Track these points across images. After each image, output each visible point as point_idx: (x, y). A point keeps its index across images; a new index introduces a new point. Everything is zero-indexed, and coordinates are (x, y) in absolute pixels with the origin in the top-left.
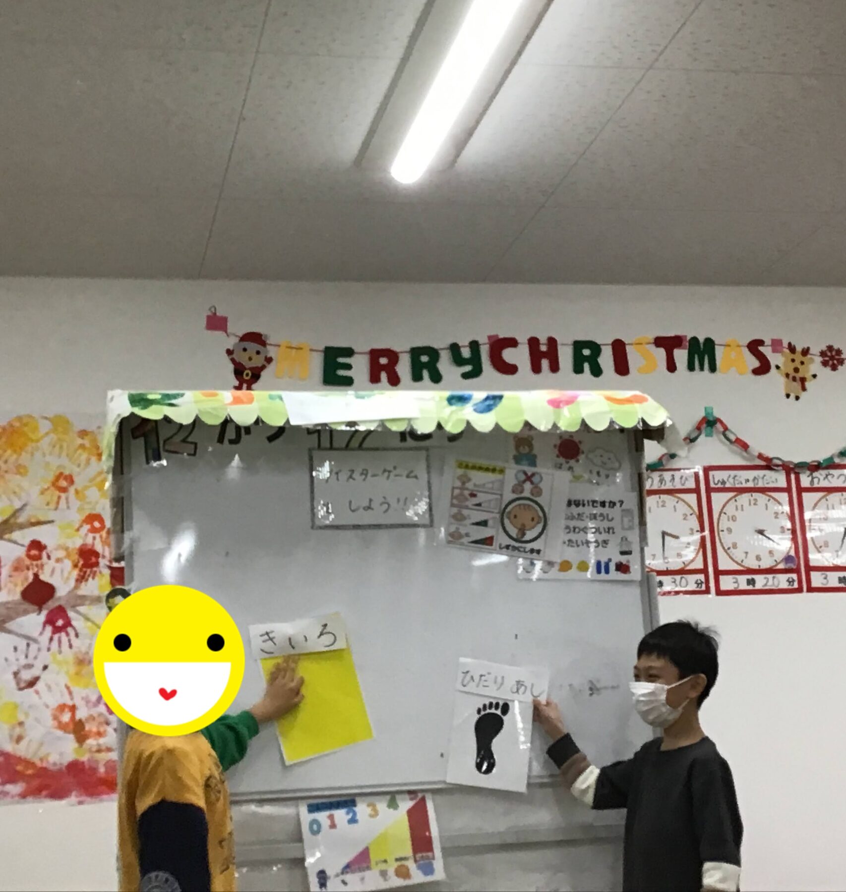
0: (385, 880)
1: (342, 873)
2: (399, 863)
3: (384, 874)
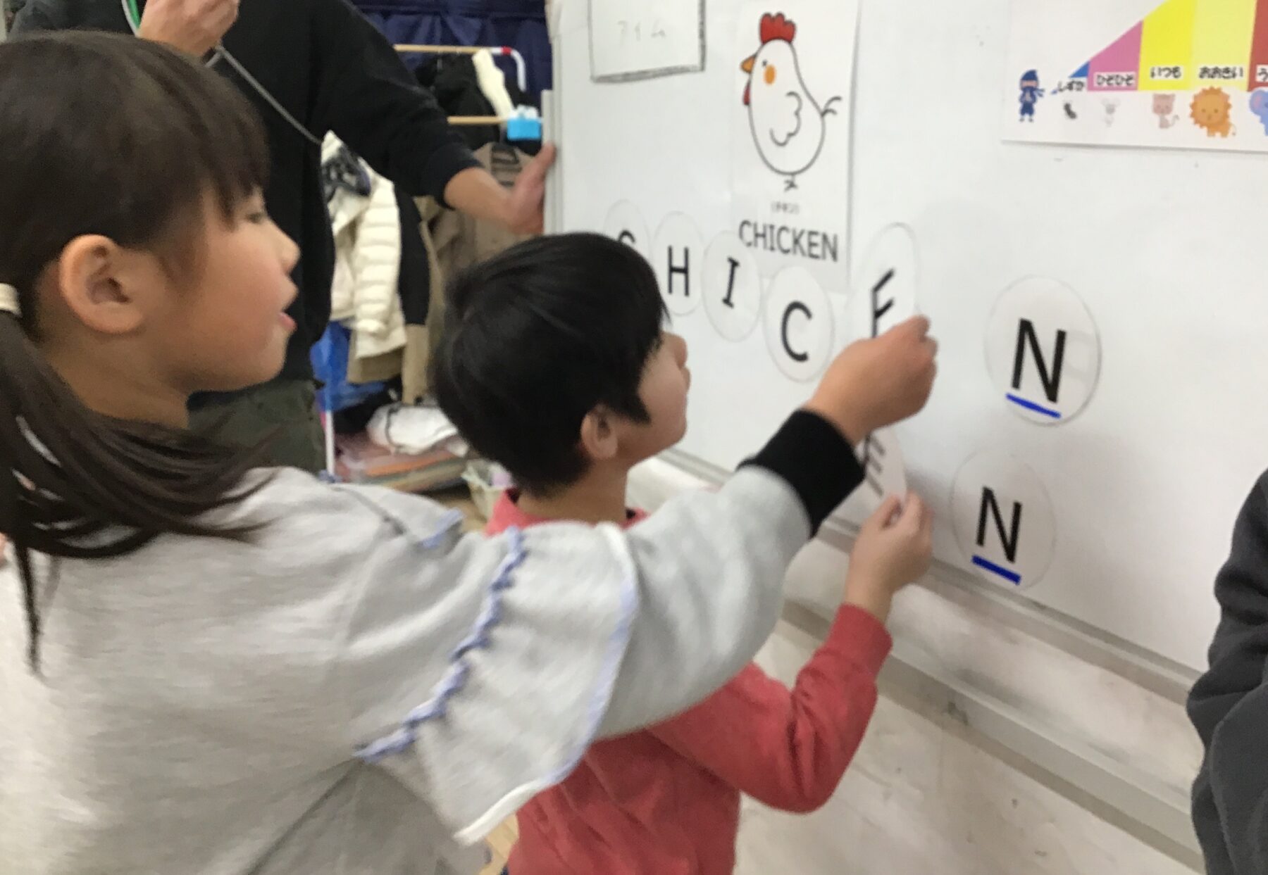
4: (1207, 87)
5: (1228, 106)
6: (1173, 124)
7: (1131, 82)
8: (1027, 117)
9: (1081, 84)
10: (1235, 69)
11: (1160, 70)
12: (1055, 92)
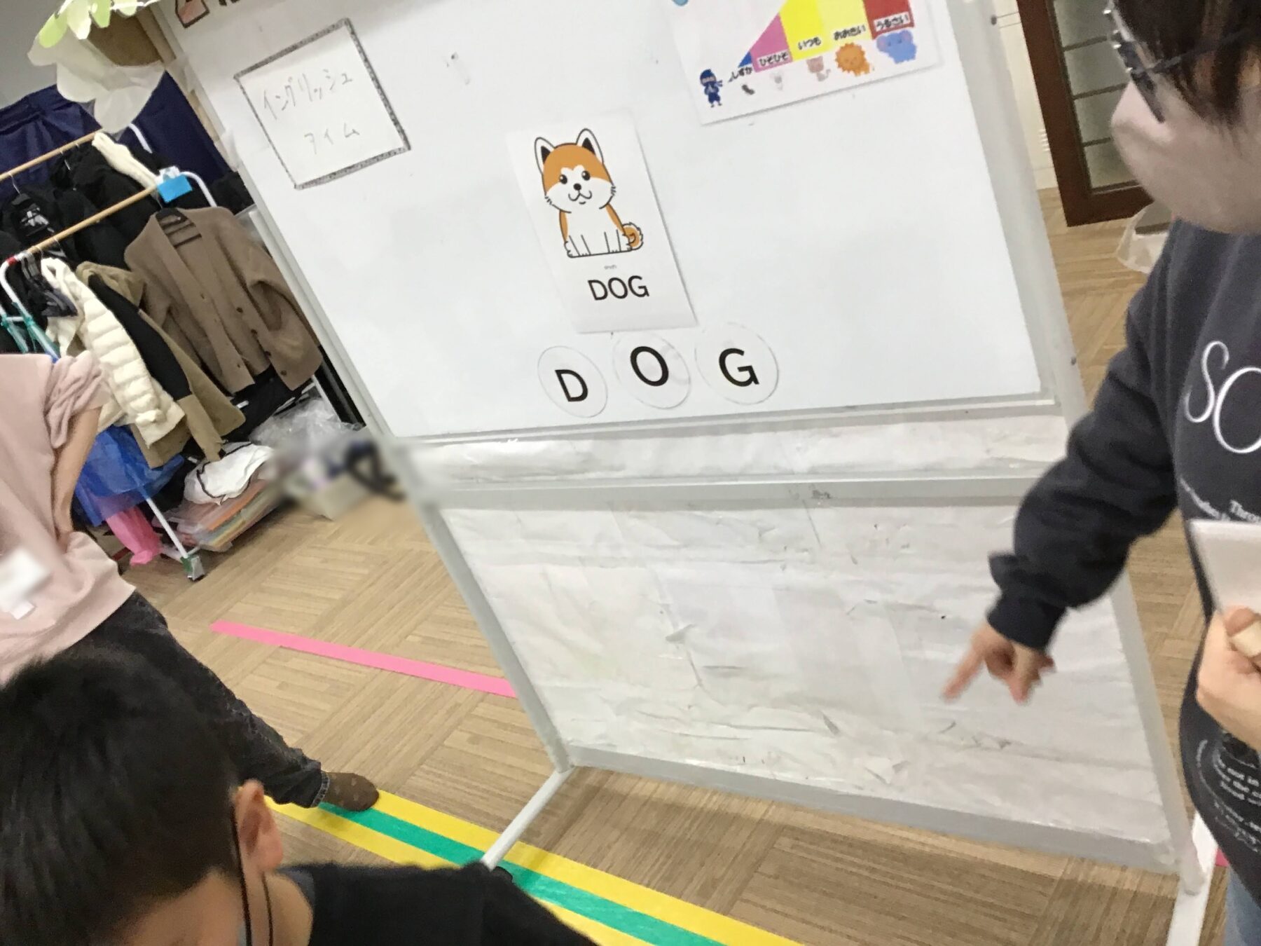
0: (821, 78)
1: (741, 73)
2: (842, 42)
3: (816, 66)
4: (843, 45)
5: (862, 53)
6: (827, 77)
7: (786, 57)
8: (715, 103)
9: (750, 69)
10: (858, 27)
11: (805, 44)
12: (731, 80)
